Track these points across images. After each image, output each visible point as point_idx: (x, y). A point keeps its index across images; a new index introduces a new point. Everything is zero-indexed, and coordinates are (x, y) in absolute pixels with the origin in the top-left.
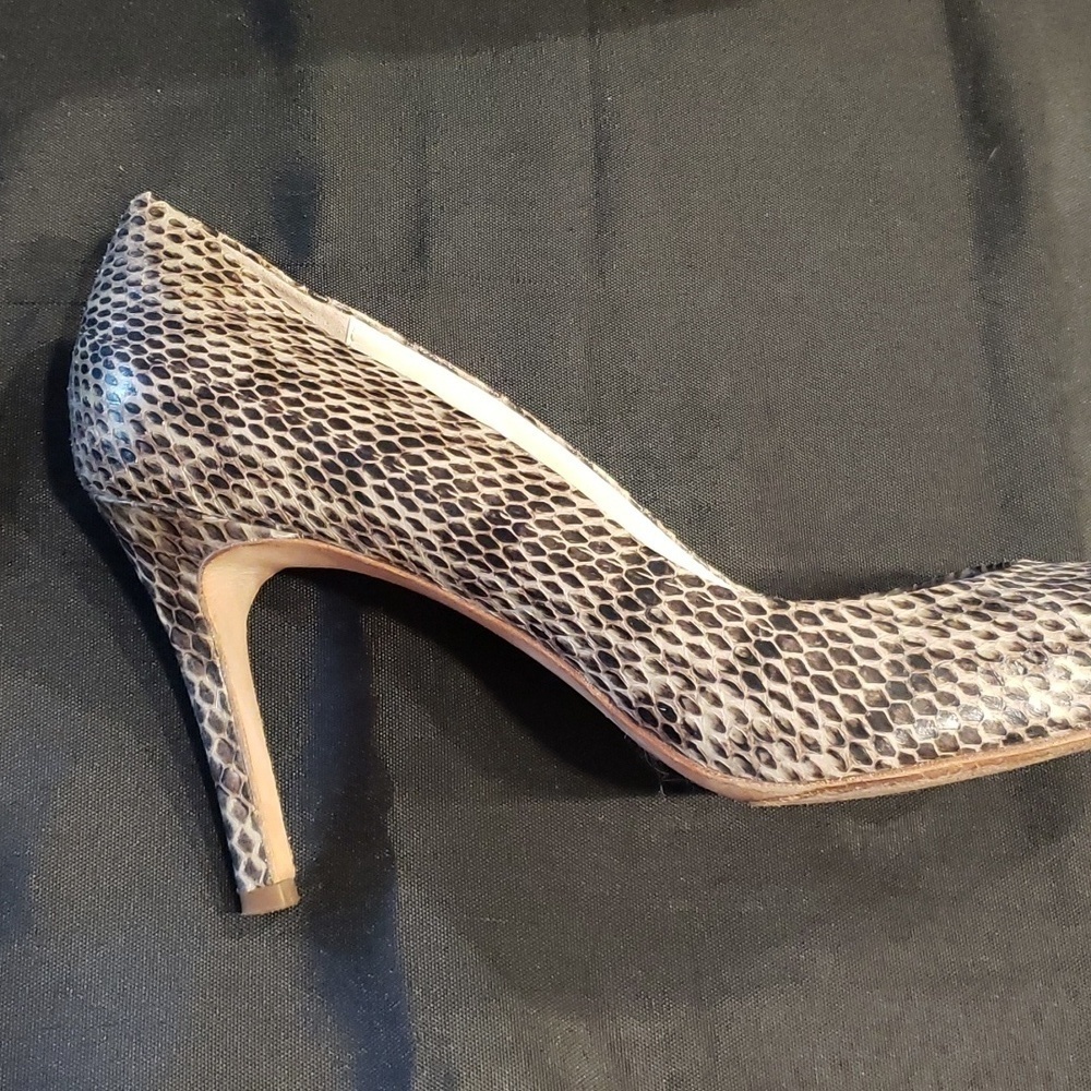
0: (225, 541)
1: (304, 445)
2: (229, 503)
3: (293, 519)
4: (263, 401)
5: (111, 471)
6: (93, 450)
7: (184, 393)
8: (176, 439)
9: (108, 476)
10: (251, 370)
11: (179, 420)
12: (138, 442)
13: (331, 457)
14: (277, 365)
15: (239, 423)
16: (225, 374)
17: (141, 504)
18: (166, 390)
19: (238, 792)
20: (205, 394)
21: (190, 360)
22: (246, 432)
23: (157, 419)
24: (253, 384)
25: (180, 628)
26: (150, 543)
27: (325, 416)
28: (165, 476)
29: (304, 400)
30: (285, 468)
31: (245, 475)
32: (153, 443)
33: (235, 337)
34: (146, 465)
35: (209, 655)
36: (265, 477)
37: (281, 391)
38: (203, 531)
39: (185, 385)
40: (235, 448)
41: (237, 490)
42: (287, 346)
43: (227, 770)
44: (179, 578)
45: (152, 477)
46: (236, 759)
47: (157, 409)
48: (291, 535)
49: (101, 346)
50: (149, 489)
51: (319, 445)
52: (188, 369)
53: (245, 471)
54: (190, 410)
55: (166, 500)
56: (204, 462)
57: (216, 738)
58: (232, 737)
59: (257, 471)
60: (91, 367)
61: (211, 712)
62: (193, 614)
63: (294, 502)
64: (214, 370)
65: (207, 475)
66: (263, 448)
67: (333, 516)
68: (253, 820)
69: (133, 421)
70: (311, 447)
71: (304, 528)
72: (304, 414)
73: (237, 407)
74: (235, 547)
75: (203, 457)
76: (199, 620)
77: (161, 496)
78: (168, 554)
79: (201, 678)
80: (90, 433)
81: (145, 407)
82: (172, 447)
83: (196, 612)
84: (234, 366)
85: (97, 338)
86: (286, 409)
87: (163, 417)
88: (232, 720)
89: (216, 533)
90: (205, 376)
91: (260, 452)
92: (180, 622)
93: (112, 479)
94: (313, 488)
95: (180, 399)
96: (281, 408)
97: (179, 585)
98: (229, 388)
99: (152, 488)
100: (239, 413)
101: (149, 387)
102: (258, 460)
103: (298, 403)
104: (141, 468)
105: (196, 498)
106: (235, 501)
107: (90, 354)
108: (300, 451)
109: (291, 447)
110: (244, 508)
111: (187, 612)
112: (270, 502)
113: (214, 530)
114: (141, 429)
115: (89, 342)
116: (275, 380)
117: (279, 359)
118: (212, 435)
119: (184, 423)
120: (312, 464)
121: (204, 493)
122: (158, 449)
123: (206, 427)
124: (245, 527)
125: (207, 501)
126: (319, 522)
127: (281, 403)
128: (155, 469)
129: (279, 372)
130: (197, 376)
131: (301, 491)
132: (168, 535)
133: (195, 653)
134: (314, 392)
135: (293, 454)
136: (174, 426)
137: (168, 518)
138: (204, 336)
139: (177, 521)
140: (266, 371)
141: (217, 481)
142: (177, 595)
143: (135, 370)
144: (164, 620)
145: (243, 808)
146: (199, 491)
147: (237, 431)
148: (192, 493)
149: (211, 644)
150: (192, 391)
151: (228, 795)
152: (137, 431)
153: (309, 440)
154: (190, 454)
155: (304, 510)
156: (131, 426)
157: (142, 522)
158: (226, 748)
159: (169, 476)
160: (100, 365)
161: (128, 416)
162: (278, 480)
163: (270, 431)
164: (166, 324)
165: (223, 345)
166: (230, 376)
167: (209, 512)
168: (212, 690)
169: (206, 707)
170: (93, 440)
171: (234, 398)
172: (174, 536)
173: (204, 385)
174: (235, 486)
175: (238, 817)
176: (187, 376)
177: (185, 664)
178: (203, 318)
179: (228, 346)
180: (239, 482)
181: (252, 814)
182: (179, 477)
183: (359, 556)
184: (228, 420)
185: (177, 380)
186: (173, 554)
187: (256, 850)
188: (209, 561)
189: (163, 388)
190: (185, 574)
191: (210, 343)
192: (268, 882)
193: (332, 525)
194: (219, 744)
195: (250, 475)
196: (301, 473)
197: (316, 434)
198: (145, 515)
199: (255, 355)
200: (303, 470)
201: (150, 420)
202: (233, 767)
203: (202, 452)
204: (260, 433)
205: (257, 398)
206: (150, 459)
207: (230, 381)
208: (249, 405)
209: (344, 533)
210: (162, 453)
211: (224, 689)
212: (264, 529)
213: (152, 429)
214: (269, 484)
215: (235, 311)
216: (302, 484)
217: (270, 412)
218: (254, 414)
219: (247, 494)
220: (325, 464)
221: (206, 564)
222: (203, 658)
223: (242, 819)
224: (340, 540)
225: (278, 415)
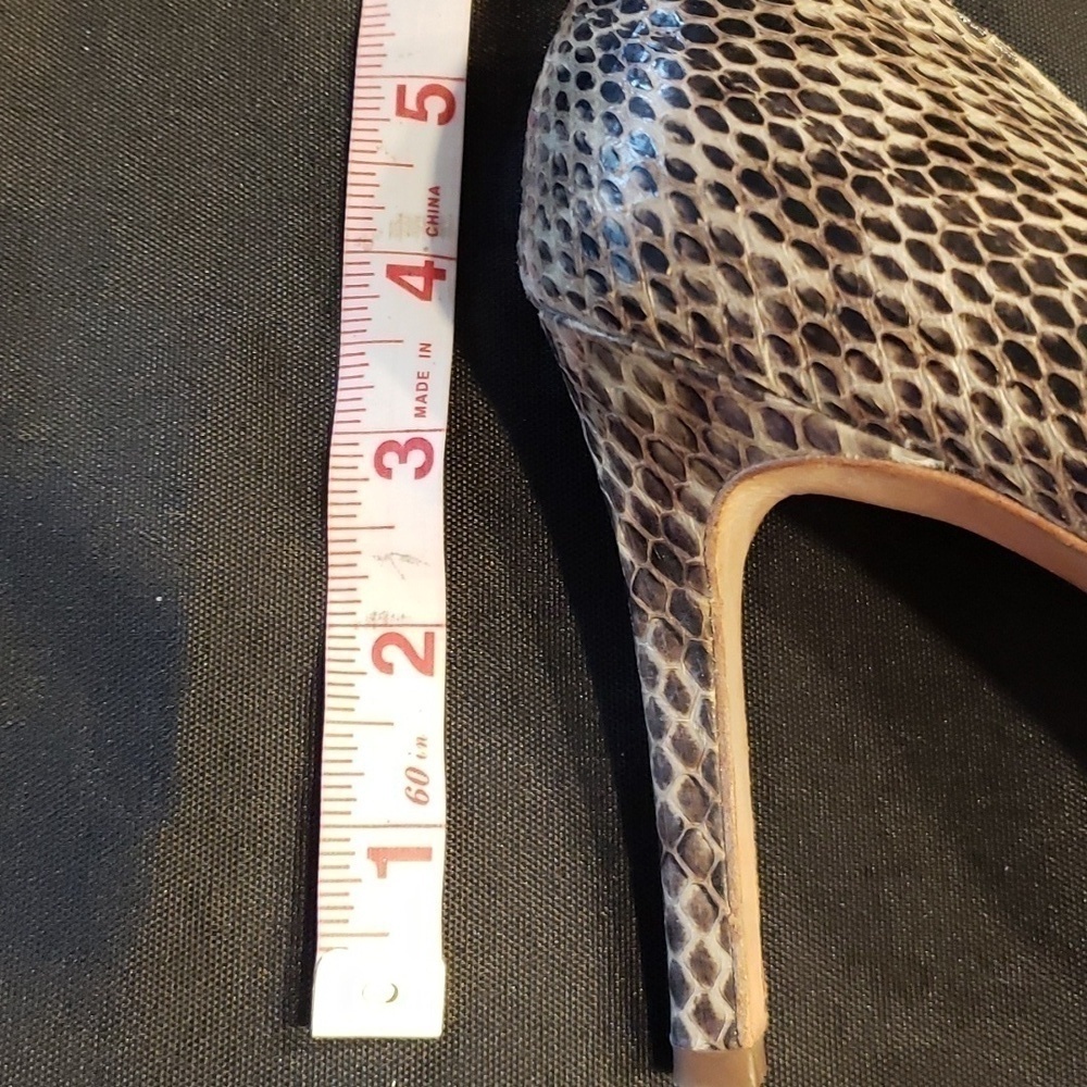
0: (795, 446)
1: (1011, 298)
2: (830, 381)
3: (948, 434)
4: (942, 197)
5: (611, 279)
6: (583, 235)
7: (788, 157)
8: (754, 242)
9: (603, 287)
10: (921, 134)
11: (769, 208)
12: (680, 235)
13: (1062, 332)
14: (969, 130)
15: (888, 233)
16: (870, 132)
17: (654, 352)
18: (750, 144)
19: (705, 876)
20: (827, 164)
21: (806, 96)
22: (900, 254)
23: (726, 199)
24: (924, 161)
25: (655, 572)
26: (646, 421)
27: (1062, 248)
28: (718, 310)
29: (1021, 208)
30: (962, 337)
31: (878, 335)
32: (708, 243)
33: (890, 65)
34: (685, 282)
35: (697, 631)
36: (918, 346)
37: (978, 183)
38: (757, 421)
39: (792, 141)
40: (871, 280)
41: (855, 361)
42: (980, 99)
43: (690, 831)
44: (680, 491)
45: (693, 306)
46: (711, 818)
47: (730, 180)
48: (929, 462)
49: (624, 42)
50: (681, 327)
51: (1042, 304)
52: (799, 112)
53: (881, 328)
54: (795, 192)
55: (705, 354)
56: (801, 296)
57: (681, 771)
58: (711, 779)
59: (907, 334)
60: (600, 78)
61: (680, 727)
62: (687, 556)
63: (962, 405)
64: (850, 122)
65: (802, 322)
66: (926, 290)
67: (1036, 445)
68: (723, 931)
69: (675, 194)
70: (1025, 305)
71: (964, 456)
72: (1019, 236)
73: (888, 201)
74: (813, 462)
75: (802, 287)
76: (693, 568)
77: (700, 344)
78: (674, 446)
79: (674, 665)
80: (582, 203)
81: (705, 170)
82: (745, 259)
83: (694, 553)
84: (888, 119)
85: (615, 27)
86: (986, 222)
87: (738, 196)
88: (716, 749)
89: (782, 429)
90: (831, 130)
91: (920, 298)
92: (656, 562)
93: (612, 295)
94: (1012, 385)
95: (777, 167)
96: (976, 218)
97: (675, 501)
98: (873, 161)
99: (686, 327)
100: (891, 215)
101: (718, 135)
102: (913, 311)
103: (1007, 212)
104: (675, 286)
105: (767, 361)
106: (843, 380)
107: (599, 54)
108: (1002, 310)
109: (985, 298)
110: (856, 397)
111: (677, 550)
112: (913, 395)
113: (781, 424)
114: (691, 212)
115: (597, 32)
116: (966, 159)
117: (971, 120)
118: (829, 249)
119: (778, 215)
120: (1021, 338)
121: (786, 353)
122: (715, 257)
123: (819, 232)
124: (845, 431)
125: (788, 370)
126: (1000, 450)
127: (977, 208)
128: (702, 293)
129: (975, 146)
130: (816, 128)
131: (984, 387)
132: (685, 415)
133: (671, 620)
134: (1041, 196)
135: (985, 312)
136: (758, 218)
137: (697, 385)
138: (833, 53)
139: (712, 393)
140: (950, 140)
141: (819, 338)
142: (666, 518)
143: (694, 99)
144: (626, 552)
145: (709, 906)
146: (777, 350)
147: (881, 248)
148: (763, 351)
149: (705, 613)
150: (802, 157)
151: (686, 876)
152: (682, 215)
153: (1023, 290)
154: (777, 276)
155: (977, 423)
156: (671, 203)
157: (643, 381)
158: (696, 796)
159: (726, 311)
160: (619, 78)
161: (667, 184)
162: (943, 358)
163: (949, 261)
164: (760, 19)
165: (868, 75)
166: (880, 137)
167: (782, 389)
168: (689, 690)
169: (672, 716)
170: (588, 215)
171: (885, 182)
172: (694, 418)
173: (827, 147)
174: (853, 353)
175: (696, 917)
176: (797, 126)
177: (650, 634)
178: (833, 20)
179: (878, 80)
180: (864, 346)
181: (725, 919)
182: (746, 316)
183: (1059, 530)
184: (868, 223)
185: (775, 130)
186: (684, 449)
187: (720, 983)
188: (750, 475)
189: (747, 142)
190: (695, 487)
191: (843, 67)
192: (733, 1043)
193: (1029, 462)
194: (685, 786)
195: (888, 338)
196: (992, 353)
197: (1039, 281)
198: (653, 370)
199: (928, 106)
200: (999, 347)
201: (711, 198)
202: (702, 830)
203: (802, 276)
204: (926, 258)
205: (931, 191)
206: (696, 272)
207: (881, 148)
208: (914, 202)
209: (1046, 480)
210: (723, 266)
211: (712, 694)
212: (879, 442)
213: (714, 216)
214: (923, 360)
215: (885, 16)
216: (989, 372)
217: (954, 221)
218: (921, 221)
219: (873, 373)
220: (1047, 345)
221: (741, 480)
222: (684, 632)
223: (703, 923)
224: (1029, 492)
225: (970, 231)
